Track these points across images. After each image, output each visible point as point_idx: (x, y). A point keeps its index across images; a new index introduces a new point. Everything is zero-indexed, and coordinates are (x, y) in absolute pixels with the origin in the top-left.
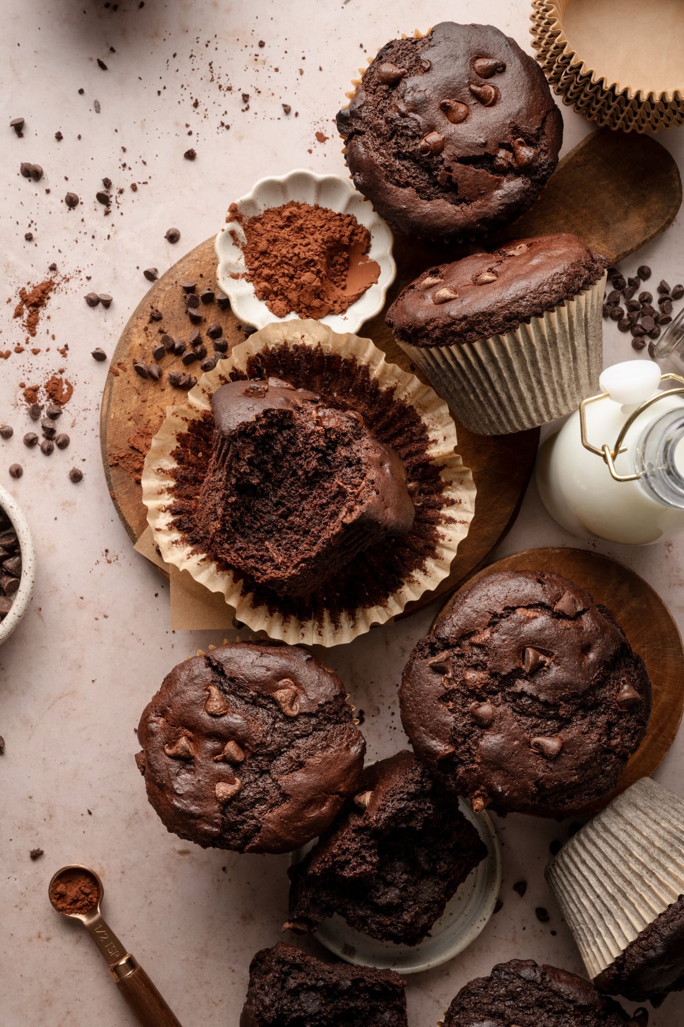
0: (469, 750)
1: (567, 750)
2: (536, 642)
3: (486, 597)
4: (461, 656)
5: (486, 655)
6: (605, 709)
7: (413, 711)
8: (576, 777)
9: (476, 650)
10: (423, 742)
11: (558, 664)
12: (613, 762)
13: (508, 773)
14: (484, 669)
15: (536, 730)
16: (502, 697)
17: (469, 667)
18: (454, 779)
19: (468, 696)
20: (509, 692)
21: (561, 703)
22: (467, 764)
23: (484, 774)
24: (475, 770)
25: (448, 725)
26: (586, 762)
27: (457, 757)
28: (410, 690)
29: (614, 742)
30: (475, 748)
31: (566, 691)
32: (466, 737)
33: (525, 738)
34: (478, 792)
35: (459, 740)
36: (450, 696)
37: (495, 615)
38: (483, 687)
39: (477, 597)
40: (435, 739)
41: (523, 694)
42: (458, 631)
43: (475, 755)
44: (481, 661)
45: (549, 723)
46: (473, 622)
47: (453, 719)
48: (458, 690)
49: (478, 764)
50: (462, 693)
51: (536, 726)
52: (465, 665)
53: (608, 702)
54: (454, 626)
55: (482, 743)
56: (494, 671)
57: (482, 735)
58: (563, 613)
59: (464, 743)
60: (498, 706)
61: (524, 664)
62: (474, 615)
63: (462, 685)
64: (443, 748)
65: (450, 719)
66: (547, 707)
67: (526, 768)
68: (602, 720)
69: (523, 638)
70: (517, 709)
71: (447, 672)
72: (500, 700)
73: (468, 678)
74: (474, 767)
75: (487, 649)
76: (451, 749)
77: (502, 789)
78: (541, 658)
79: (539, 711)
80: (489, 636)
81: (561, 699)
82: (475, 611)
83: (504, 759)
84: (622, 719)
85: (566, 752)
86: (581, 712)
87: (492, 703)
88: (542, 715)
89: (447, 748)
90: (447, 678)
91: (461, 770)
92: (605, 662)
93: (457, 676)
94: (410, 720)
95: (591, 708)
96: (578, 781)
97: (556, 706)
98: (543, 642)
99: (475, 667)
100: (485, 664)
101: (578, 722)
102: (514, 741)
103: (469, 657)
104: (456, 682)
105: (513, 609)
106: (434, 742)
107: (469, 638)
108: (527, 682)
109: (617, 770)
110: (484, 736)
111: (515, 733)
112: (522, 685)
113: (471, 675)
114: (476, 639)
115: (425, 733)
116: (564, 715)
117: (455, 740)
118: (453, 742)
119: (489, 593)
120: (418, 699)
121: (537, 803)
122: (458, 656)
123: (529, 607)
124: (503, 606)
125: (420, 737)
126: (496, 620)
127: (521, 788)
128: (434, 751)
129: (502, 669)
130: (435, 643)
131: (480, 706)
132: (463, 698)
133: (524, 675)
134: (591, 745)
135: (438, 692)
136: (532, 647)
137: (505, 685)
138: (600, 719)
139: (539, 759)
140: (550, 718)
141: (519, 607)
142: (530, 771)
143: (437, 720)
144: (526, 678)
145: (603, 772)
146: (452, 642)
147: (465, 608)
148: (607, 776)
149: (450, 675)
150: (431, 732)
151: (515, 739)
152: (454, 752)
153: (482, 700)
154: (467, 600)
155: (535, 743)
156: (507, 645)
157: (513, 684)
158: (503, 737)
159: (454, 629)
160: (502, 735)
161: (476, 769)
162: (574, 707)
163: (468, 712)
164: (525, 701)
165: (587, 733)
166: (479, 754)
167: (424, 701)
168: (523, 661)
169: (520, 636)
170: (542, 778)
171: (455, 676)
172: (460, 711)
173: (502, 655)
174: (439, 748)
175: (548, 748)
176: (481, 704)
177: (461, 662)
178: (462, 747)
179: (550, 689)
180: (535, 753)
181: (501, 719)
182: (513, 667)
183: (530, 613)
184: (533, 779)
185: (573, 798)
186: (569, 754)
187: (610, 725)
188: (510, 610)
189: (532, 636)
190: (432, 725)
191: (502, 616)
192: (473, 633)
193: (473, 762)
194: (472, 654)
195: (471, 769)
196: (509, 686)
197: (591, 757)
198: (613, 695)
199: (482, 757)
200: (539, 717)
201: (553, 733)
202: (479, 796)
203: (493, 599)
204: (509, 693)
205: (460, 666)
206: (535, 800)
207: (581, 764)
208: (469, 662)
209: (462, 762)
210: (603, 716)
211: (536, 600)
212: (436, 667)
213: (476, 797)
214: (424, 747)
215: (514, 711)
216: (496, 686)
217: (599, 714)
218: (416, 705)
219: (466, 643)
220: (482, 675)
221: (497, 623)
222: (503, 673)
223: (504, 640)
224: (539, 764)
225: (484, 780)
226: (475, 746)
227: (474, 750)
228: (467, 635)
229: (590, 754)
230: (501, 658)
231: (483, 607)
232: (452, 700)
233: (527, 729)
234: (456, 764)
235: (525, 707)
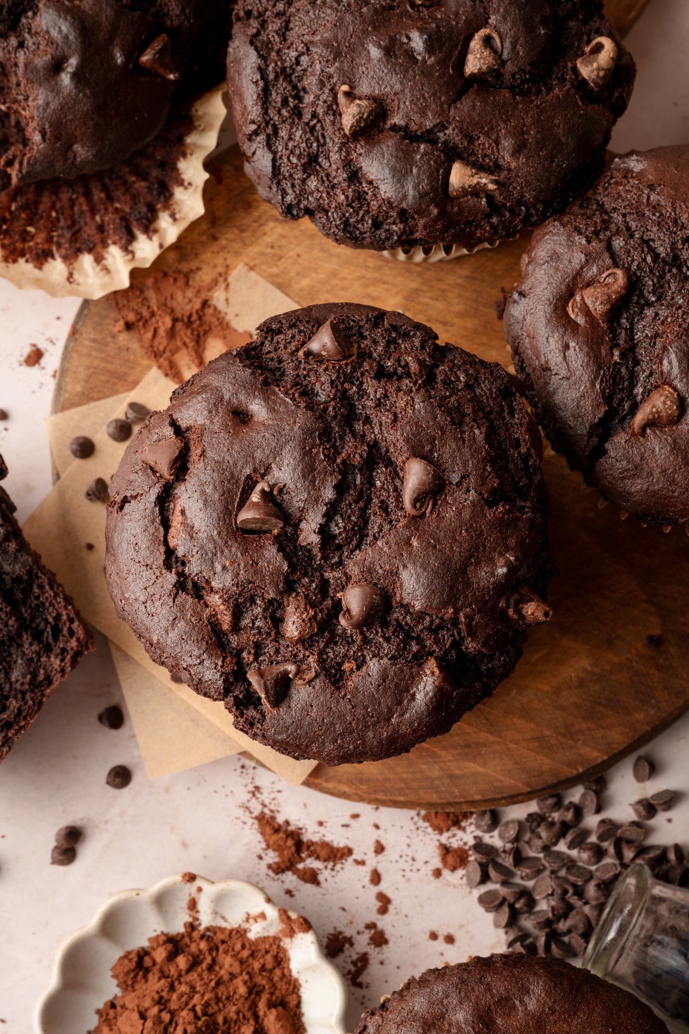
0: (433, 631)
1: (427, 448)
2: (226, 508)
3: (149, 603)
4: (258, 648)
5: (252, 601)
6: (352, 383)
7: (363, 738)
8: (477, 431)
9: (246, 622)
10: (420, 717)
11: (268, 469)
12: (450, 370)
13: (472, 556)
14: (281, 606)
15: (392, 506)
16: (332, 570)
17: (278, 633)
18: (491, 658)
19: (333, 634)
20: (322, 558)
21: (339, 461)
22: (459, 633)
23: (476, 601)
24: (469, 618)
25: (385, 669)
26: (449, 414)
27: (446, 653)
28: (323, 743)
29: (414, 367)
30: (428, 619)
31: (318, 452)
32: (408, 638)
33: (406, 527)
34: (511, 612)
35: (415, 648)
36: (332, 667)
37: (180, 586)
38: (313, 606)
39: (147, 621)
40: (414, 695)
41: (323, 531)
42: (210, 656)
43: (442, 619)
44: (265, 610)
45: (378, 484)
46: (194, 626)
47: (375, 660)
48: (320, 654)
49: (456, 612)
50: (326, 646)
51: (384, 507)
52: (276, 640)
53: (338, 378)
54: (201, 663)
55: (418, 606)
56: (281, 586)
57: (402, 606)
58: (176, 460)
59: (419, 640)
60: (348, 578)
61: (270, 531)
62: (181, 624)
63: (311, 646)
64: (430, 680)
65: (374, 666)
66: (348, 488)
67: (461, 524)
68: (372, 388)
69: (219, 533)
70: (354, 542)
71: (286, 673)
72: (337, 575)
73: (296, 634)
74: (463, 620)
75: (241, 600)
76: (431, 665)
77: (502, 567)
78: (255, 497)
79: (356, 502)
80: (217, 596)
81: (331, 459)
82: (173, 624)
83: (446, 564)
84: (371, 353)
85: (431, 451)
86: (359, 427)
87: (343, 588)
88: (365, 497)
89: (428, 672)
90: (296, 675)
91: (471, 646)
92: (266, 383)
93: (295, 656)
94: (380, 742)
95: (352, 408)
96: (484, 430)
97: (346, 469)
98: (227, 496)
99: (277, 622)
100: (271, 602)
101: (376, 432)
102: (411, 545)
103: (260, 633)
104: (306, 657)
105: (170, 552)
106: (419, 697)
107: (225, 634)
108: (303, 525)
109: (464, 363)
110: (405, 602)
111: (397, 543)
112: (309, 534)
113: (292, 628)
114: (226, 621)
115: (403, 714)
116: (361, 456)
117: (415, 656)
118: (419, 660)
119: (142, 599)
120: (339, 728)
121: (528, 504)
122: (257, 656)
123: (166, 524)
124: (164, 571)
125: (411, 723)
126: (190, 585)
127: (500, 531)
128: (435, 695)
129: (278, 570)
130: (236, 698)
131: (348, 611)
132: (336, 643)
133: (289, 530)
134: (417, 406)
135: (324, 690)
136: (236, 516)
137: (310, 565)
138: (371, 391)
139: (445, 500)
140: (370, 481)
141: (166, 543)
142: (466, 514)
143: (377, 691)
144: (296, 526)
145: (468, 386)
146: (231, 666)
147: (169, 642)
148: (476, 379)
149: (291, 668)
150: (400, 703)
151: (408, 542)
152: (437, 659)
153: (337, 607)
154: (155, 638)
155: (414, 506)
156: (232, 563)
157: (308, 550)
158: (405, 566)
159: (207, 663)
160: (401, 568)
161: (466, 617)
162: (349, 438)
163: (362, 633)
164: (338, 527)
165: (395, 415)
166: (439, 609)
167: (342, 717)
168: (265, 532)
169: (216, 537)
170: (480, 494)
171: (294, 659)
172: (360, 649)
173: (252, 571)
174: (430, 688)
175: (422, 483)
176: (345, 609)
177: (270, 649)
178: (428, 643)
179: (313, 481)
180: (433, 507)
181: (370, 571)
182: (274, 550)
183: (176, 520)
184: (482, 510)
185: (518, 440)
186: (433, 445)
187: (381, 374)
188: (170, 558)
189: (215, 515)
190: (386, 702)
191: (181, 574)
192: (214, 625)
193: (455, 621)
194: (252, 628)
195: (468, 625)
196: (311, 558)
197: (440, 406)
198: (326, 369)
199: (444, 604)
200: (369, 501)
201: (396, 474)
202: (518, 611)
203: (151, 590)
204: (325, 558)
205: (277, 651)
206: (523, 508)
207: (453, 422)
208: (269, 634)
209: (457, 644)
210: (365, 386)
211: (153, 512)
212: (276, 694)
213: (522, 617)
214: (429, 714)
215: (358, 547)
216: (311, 581)
217: (362, 393)
218: (351, 733)
219: (234, 640)
220: (290, 609)
221: (195, 584)
222: (286, 568)
223: (224, 568)
224: (455, 500)
225: (487, 602)
226: (424, 619)
227: (432, 622)
228: (219, 639)
229: (432, 407)
230: (256, 573)
231: (166, 608)
232: (340, 665)
233: (390, 522)
234: (462, 655)
235: (349, 526)
